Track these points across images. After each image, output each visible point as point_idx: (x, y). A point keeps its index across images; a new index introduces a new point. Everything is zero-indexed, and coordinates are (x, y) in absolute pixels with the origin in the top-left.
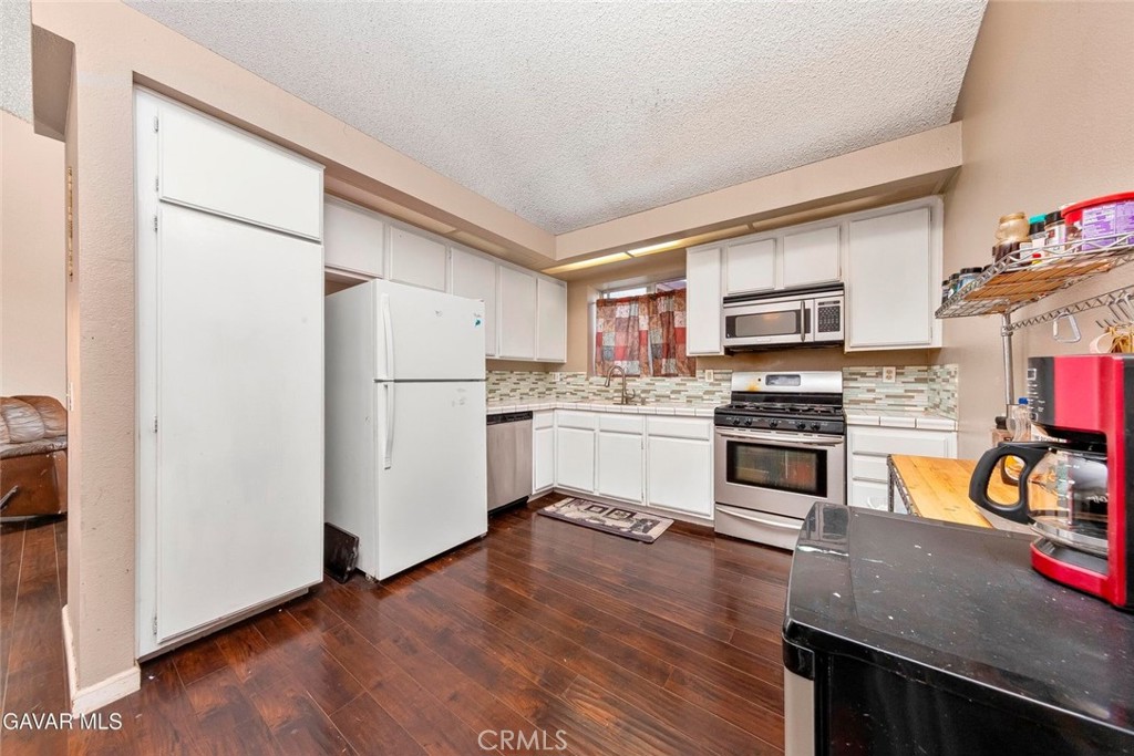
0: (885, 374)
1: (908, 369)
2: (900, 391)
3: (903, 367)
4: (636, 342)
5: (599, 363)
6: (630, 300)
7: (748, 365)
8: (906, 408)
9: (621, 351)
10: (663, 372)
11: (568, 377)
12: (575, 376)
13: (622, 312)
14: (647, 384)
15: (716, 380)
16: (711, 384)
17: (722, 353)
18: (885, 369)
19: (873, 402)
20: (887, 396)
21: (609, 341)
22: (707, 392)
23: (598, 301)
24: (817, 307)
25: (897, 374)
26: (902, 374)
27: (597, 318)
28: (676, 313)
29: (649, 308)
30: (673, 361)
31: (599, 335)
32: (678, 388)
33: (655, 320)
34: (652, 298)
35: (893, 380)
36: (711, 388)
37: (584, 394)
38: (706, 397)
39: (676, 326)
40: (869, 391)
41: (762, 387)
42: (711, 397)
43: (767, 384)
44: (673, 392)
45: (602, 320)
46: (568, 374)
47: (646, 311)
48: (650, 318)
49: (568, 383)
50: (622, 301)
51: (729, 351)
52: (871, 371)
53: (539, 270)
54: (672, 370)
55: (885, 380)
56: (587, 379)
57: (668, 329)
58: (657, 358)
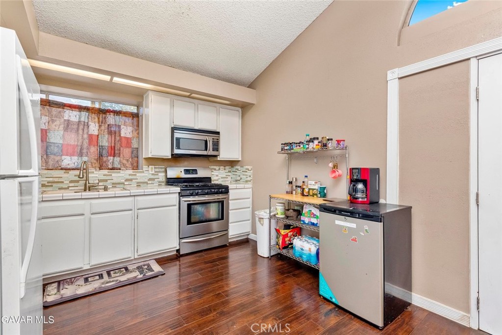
0: (221, 169)
1: (227, 167)
2: (225, 176)
6: (79, 108)
8: (226, 182)
9: (69, 148)
10: (110, 166)
15: (156, 172)
16: (152, 174)
17: (170, 157)
19: (217, 180)
21: (54, 138)
22: (150, 179)
23: (41, 101)
24: (212, 140)
28: (122, 127)
29: (99, 118)
30: (118, 159)
31: (43, 132)
33: (103, 128)
34: (103, 112)
35: (223, 172)
36: (153, 177)
38: (150, 182)
39: (122, 135)
40: (217, 176)
41: (183, 175)
43: (185, 174)
44: (127, 180)
47: (96, 120)
48: (100, 126)
50: (72, 107)
52: (217, 168)
54: (117, 165)
55: (221, 172)
58: (102, 156)
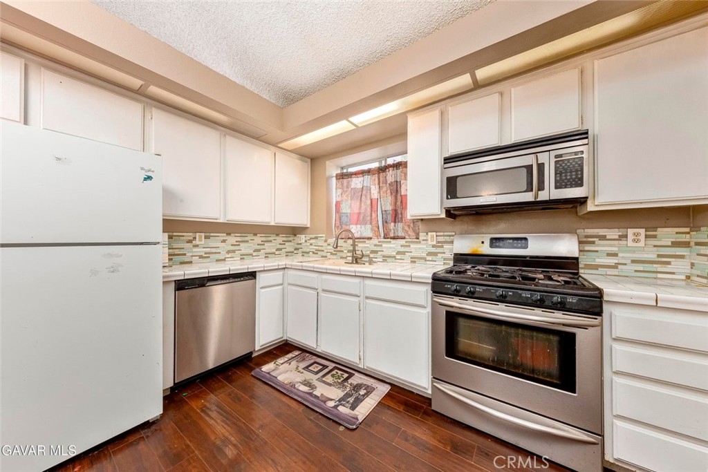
0: (630, 237)
1: (660, 231)
2: (652, 256)
3: (655, 229)
4: (369, 210)
5: (338, 227)
6: (363, 173)
7: (471, 228)
8: (660, 276)
9: (355, 217)
10: (392, 235)
11: (311, 239)
12: (316, 238)
13: (357, 183)
14: (375, 245)
15: (439, 242)
16: (433, 246)
17: (443, 216)
18: (630, 232)
19: (615, 266)
20: (633, 262)
21: (345, 209)
22: (430, 254)
23: (337, 175)
24: (553, 160)
25: (646, 236)
26: (655, 236)
27: (336, 189)
28: (401, 181)
29: (379, 179)
30: (400, 225)
31: (338, 204)
32: (403, 249)
33: (384, 189)
34: (382, 170)
35: (642, 244)
36: (434, 250)
37: (324, 254)
38: (430, 259)
39: (402, 194)
40: (609, 255)
41: (486, 249)
42: (434, 258)
43: (491, 246)
44: (398, 253)
45: (340, 191)
46: (311, 236)
47: (377, 181)
48: (381, 188)
49: (311, 244)
50: (356, 174)
51: (451, 213)
52: (613, 233)
53: (275, 145)
54: (400, 234)
55: (631, 244)
56: (326, 241)
57: (396, 197)
58: (386, 222)
